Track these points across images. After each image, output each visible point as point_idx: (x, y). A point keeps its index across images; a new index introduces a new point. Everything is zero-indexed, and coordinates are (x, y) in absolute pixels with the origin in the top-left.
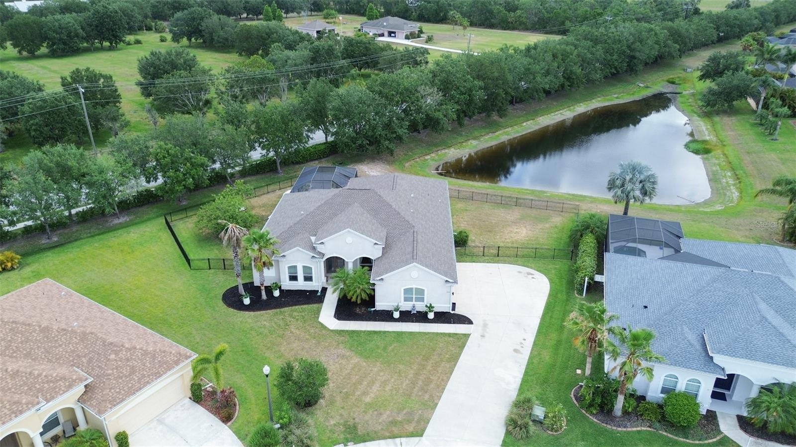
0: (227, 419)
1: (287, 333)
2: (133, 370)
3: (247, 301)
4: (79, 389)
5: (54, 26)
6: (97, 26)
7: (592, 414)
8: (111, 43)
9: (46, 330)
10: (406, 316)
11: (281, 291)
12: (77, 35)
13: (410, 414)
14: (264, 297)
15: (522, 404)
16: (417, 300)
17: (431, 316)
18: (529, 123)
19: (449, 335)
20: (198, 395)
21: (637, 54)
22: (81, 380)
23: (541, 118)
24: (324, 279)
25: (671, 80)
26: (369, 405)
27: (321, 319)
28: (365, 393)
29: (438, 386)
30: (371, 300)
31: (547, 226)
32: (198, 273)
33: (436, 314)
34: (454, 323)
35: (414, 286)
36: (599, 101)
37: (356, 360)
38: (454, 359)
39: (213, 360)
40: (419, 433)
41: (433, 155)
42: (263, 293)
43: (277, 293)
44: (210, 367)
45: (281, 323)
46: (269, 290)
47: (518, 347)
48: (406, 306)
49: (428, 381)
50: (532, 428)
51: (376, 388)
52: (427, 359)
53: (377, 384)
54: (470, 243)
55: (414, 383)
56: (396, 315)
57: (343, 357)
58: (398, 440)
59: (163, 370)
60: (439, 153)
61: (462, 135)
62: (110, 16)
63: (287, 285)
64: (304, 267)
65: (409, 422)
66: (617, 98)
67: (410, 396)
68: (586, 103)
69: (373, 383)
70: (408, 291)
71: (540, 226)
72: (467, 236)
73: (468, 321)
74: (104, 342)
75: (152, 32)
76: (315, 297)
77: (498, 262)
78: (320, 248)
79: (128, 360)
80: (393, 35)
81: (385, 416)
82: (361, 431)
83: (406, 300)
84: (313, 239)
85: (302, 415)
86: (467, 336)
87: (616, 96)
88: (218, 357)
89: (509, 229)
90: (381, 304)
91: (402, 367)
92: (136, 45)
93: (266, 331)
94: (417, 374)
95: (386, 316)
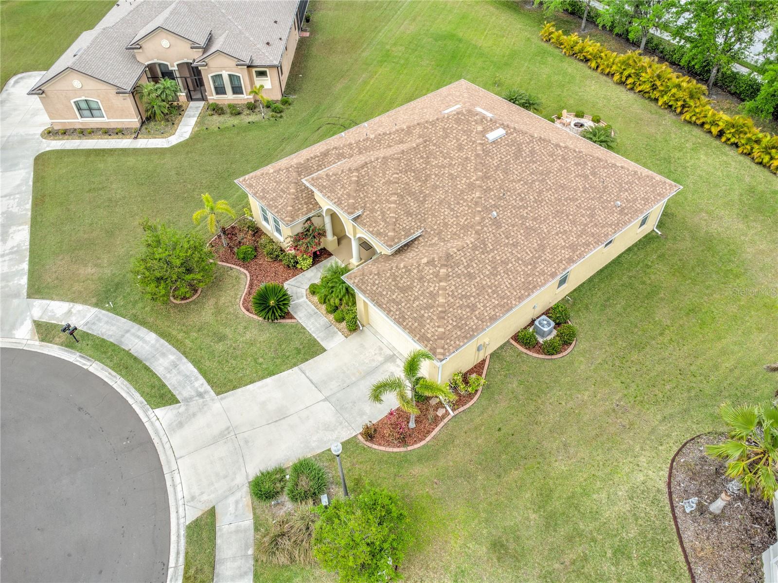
2: (406, 290)
59: (410, 324)
79: (421, 279)
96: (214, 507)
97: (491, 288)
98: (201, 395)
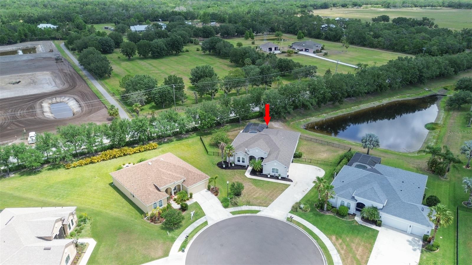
0: (216, 195)
1: (235, 177)
2: (195, 178)
3: (224, 166)
4: (182, 180)
5: (155, 45)
6: (171, 45)
7: (318, 209)
8: (176, 52)
9: (174, 165)
10: (272, 177)
11: (235, 165)
12: (164, 50)
13: (266, 202)
14: (229, 166)
15: (298, 204)
16: (276, 172)
17: (280, 178)
18: (355, 107)
19: (284, 184)
20: (209, 189)
21: (424, 75)
22: (183, 178)
23: (362, 105)
24: (248, 163)
25: (446, 87)
26: (255, 198)
27: (245, 174)
28: (254, 195)
29: (276, 196)
30: (261, 171)
31: (336, 154)
32: (210, 156)
33: (281, 177)
34: (287, 181)
35: (275, 168)
36: (398, 97)
37: (253, 186)
38: (283, 190)
39: (214, 178)
40: (267, 206)
41: (304, 120)
42: (229, 164)
43: (233, 165)
44: (213, 180)
45: (233, 174)
46: (231, 164)
47: (305, 190)
48: (273, 174)
49: (273, 195)
50: (298, 209)
51: (258, 194)
52: (275, 189)
53: (258, 193)
54: (303, 157)
55: (269, 195)
56: (269, 176)
57: (250, 185)
58: (260, 207)
60: (307, 119)
61: (320, 111)
62: (177, 41)
63: (237, 163)
64: (242, 158)
65: (265, 203)
66: (408, 96)
67: (267, 198)
68: (390, 98)
69: (257, 193)
70: (273, 169)
71: (333, 154)
72: (302, 155)
73: (292, 181)
74: (188, 170)
75: (193, 44)
76: (244, 168)
77: (310, 165)
78: (248, 152)
79: (194, 175)
80: (307, 50)
81: (258, 201)
82: (251, 203)
83: (273, 172)
84: (246, 149)
85: (236, 197)
86: (289, 185)
87: (408, 95)
88: (215, 178)
89: (320, 153)
90: (264, 172)
91: (267, 190)
92: (186, 53)
93: (229, 175)
94: (271, 193)
95: (266, 176)
96: (230, 212)
98: (205, 218)
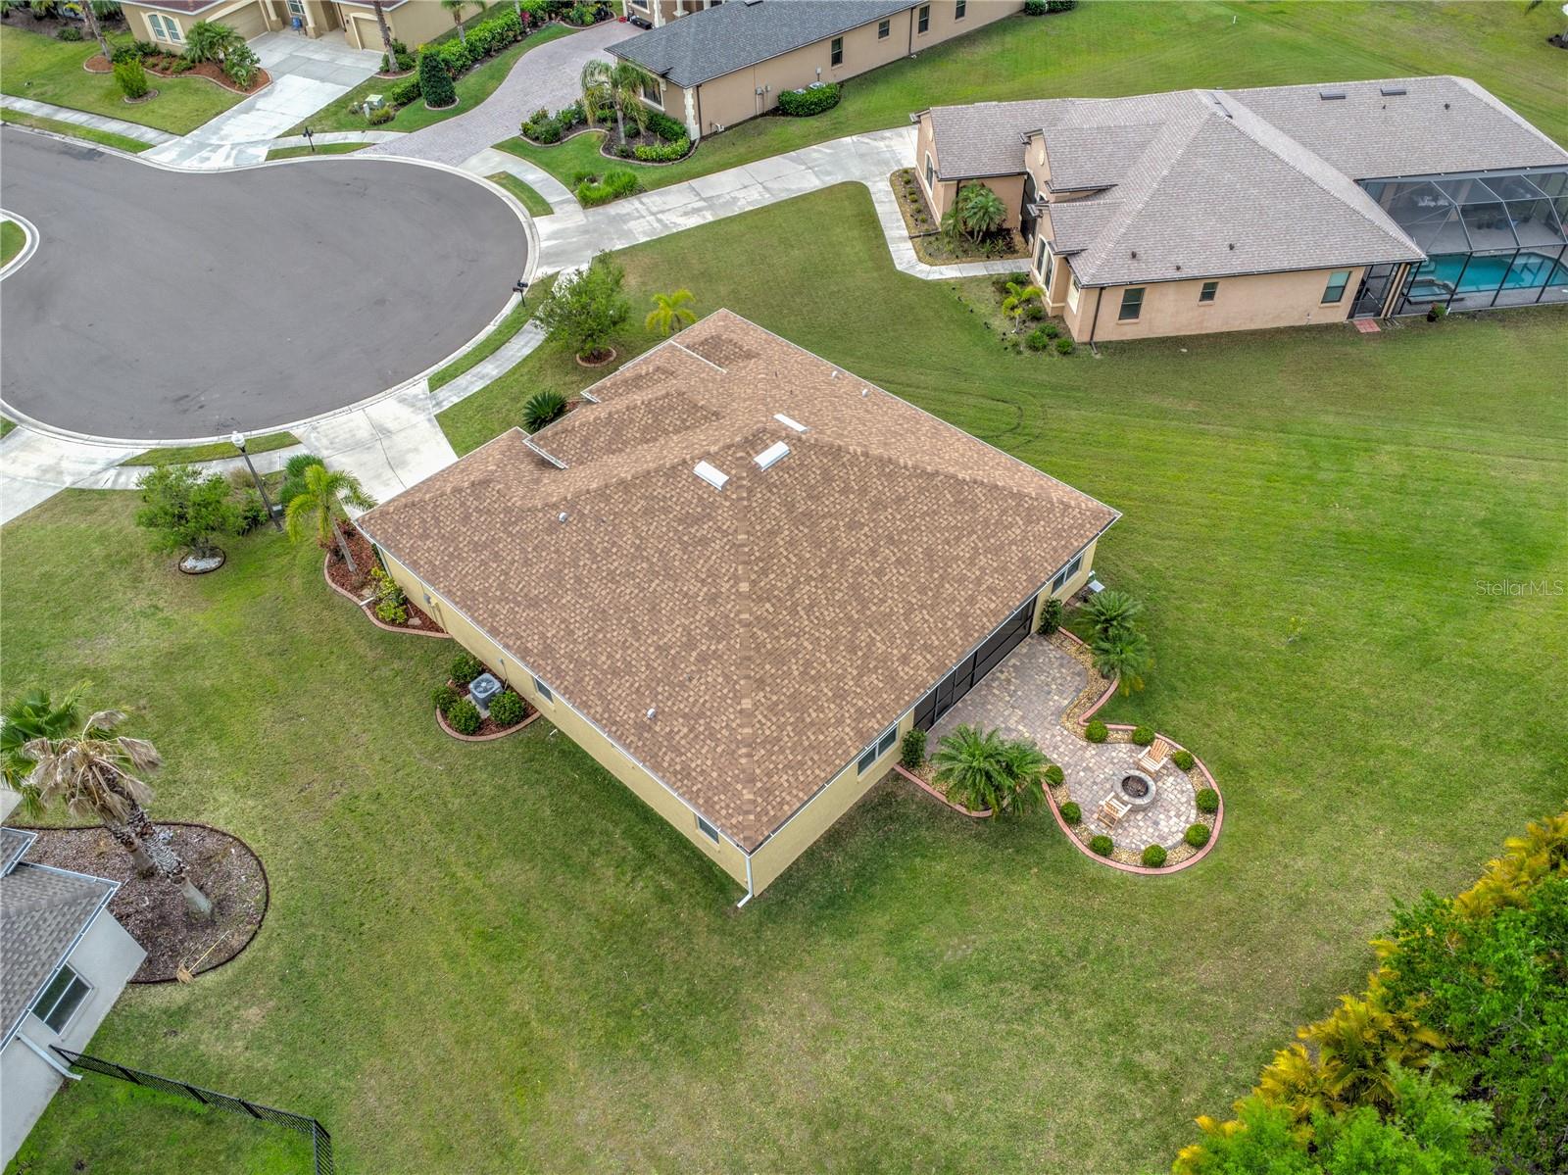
40: (65, 493)
96: (301, 442)
97: (455, 550)
98: (438, 405)
